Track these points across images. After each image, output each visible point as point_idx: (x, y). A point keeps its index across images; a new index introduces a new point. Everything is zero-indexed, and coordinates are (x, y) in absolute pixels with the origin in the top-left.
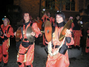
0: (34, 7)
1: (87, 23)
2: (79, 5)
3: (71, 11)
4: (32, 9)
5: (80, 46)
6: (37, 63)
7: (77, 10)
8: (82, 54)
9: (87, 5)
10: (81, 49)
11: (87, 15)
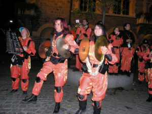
0: (60, 7)
1: (148, 35)
2: (136, 6)
3: (121, 15)
4: (58, 10)
5: (130, 72)
6: (68, 92)
7: (132, 14)
8: (133, 84)
9: (149, 6)
10: (132, 76)
11: (149, 22)
